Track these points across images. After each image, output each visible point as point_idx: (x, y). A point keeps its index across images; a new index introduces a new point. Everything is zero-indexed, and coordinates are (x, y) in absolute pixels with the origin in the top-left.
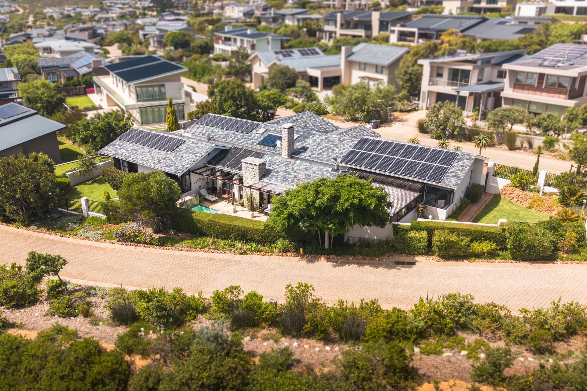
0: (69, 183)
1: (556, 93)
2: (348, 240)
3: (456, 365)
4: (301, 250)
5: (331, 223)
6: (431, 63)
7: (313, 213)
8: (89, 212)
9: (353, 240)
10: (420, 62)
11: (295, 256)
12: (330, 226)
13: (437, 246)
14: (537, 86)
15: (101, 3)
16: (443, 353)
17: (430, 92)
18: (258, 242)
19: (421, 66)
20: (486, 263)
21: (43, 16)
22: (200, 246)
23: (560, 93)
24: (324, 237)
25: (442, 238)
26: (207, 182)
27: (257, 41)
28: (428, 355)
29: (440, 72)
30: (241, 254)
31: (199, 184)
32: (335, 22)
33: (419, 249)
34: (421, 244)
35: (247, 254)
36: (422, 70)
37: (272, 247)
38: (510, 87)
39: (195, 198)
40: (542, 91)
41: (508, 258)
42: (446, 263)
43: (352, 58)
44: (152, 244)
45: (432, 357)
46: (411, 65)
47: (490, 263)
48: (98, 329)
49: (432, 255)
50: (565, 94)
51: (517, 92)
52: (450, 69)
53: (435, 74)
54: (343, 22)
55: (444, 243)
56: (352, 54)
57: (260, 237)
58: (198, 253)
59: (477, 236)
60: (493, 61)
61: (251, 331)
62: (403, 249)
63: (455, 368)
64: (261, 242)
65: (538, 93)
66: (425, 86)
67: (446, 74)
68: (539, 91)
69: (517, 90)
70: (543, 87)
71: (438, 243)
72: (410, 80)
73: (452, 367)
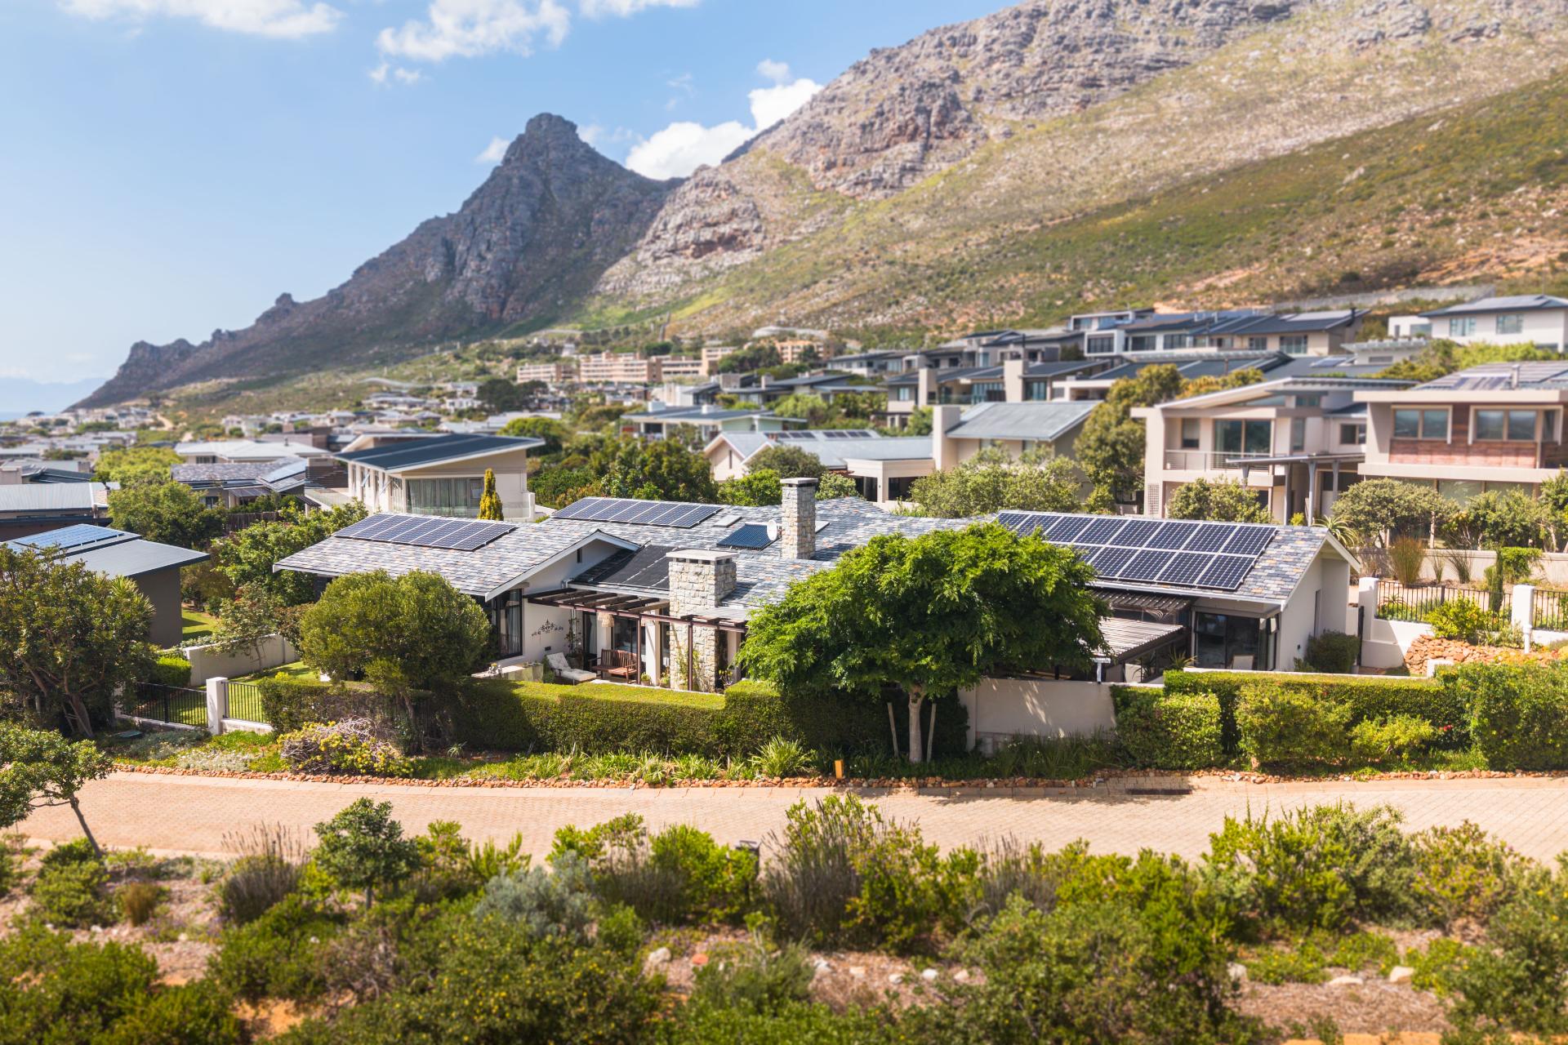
0: (188, 670)
1: (1508, 454)
2: (979, 742)
3: (1383, 1009)
4: (838, 765)
5: (928, 654)
6: (1164, 410)
7: (874, 615)
8: (226, 721)
9: (995, 743)
10: (1136, 412)
11: (820, 785)
12: (924, 662)
13: (1252, 729)
14: (1453, 441)
15: (359, 404)
16: (1325, 978)
17: (1168, 486)
18: (708, 753)
19: (1140, 421)
20: (1411, 781)
21: (216, 431)
22: (532, 773)
23: (1518, 452)
24: (907, 730)
25: (1266, 700)
26: (570, 635)
27: (724, 423)
28: (1276, 984)
29: (1189, 436)
30: (654, 784)
31: (547, 639)
32: (915, 389)
33: (1198, 747)
34: (1204, 730)
35: (672, 785)
36: (1144, 431)
37: (748, 765)
38: (1381, 450)
39: (530, 671)
40: (1467, 451)
41: (1478, 764)
42: (1286, 785)
43: (959, 433)
44: (392, 775)
45: (1293, 988)
46: (1114, 422)
47: (1421, 781)
48: (171, 950)
49: (1238, 768)
50: (1531, 453)
51: (1401, 461)
52: (1216, 422)
53: (1178, 442)
54: (935, 389)
55: (1273, 717)
56: (960, 424)
57: (712, 738)
58: (525, 790)
59: (1370, 707)
60: (1325, 403)
61: (674, 934)
62: (1150, 753)
63: (1381, 1016)
64: (715, 752)
65: (1458, 458)
66: (1154, 471)
67: (1206, 436)
68: (1459, 452)
69: (1400, 456)
70: (1470, 442)
71: (1256, 720)
72: (1114, 459)
73: (1368, 1014)
